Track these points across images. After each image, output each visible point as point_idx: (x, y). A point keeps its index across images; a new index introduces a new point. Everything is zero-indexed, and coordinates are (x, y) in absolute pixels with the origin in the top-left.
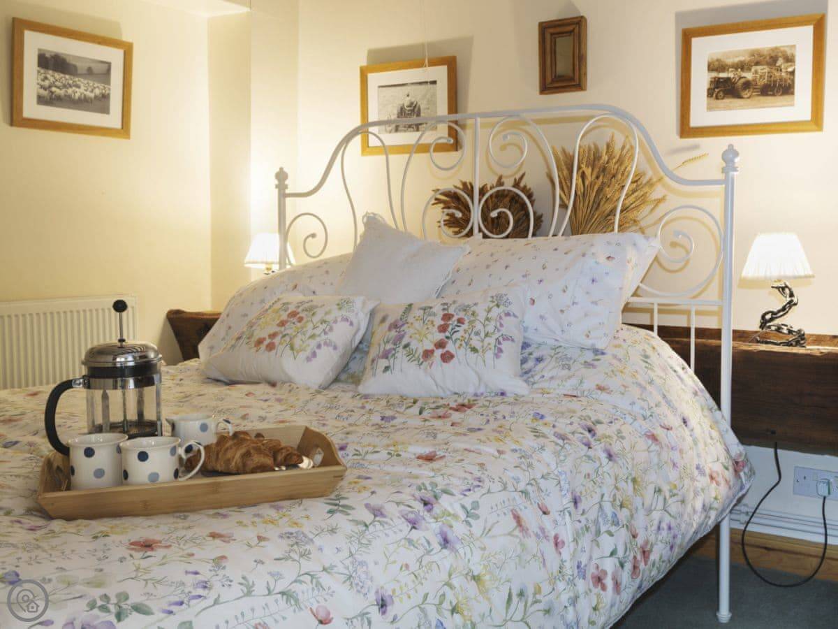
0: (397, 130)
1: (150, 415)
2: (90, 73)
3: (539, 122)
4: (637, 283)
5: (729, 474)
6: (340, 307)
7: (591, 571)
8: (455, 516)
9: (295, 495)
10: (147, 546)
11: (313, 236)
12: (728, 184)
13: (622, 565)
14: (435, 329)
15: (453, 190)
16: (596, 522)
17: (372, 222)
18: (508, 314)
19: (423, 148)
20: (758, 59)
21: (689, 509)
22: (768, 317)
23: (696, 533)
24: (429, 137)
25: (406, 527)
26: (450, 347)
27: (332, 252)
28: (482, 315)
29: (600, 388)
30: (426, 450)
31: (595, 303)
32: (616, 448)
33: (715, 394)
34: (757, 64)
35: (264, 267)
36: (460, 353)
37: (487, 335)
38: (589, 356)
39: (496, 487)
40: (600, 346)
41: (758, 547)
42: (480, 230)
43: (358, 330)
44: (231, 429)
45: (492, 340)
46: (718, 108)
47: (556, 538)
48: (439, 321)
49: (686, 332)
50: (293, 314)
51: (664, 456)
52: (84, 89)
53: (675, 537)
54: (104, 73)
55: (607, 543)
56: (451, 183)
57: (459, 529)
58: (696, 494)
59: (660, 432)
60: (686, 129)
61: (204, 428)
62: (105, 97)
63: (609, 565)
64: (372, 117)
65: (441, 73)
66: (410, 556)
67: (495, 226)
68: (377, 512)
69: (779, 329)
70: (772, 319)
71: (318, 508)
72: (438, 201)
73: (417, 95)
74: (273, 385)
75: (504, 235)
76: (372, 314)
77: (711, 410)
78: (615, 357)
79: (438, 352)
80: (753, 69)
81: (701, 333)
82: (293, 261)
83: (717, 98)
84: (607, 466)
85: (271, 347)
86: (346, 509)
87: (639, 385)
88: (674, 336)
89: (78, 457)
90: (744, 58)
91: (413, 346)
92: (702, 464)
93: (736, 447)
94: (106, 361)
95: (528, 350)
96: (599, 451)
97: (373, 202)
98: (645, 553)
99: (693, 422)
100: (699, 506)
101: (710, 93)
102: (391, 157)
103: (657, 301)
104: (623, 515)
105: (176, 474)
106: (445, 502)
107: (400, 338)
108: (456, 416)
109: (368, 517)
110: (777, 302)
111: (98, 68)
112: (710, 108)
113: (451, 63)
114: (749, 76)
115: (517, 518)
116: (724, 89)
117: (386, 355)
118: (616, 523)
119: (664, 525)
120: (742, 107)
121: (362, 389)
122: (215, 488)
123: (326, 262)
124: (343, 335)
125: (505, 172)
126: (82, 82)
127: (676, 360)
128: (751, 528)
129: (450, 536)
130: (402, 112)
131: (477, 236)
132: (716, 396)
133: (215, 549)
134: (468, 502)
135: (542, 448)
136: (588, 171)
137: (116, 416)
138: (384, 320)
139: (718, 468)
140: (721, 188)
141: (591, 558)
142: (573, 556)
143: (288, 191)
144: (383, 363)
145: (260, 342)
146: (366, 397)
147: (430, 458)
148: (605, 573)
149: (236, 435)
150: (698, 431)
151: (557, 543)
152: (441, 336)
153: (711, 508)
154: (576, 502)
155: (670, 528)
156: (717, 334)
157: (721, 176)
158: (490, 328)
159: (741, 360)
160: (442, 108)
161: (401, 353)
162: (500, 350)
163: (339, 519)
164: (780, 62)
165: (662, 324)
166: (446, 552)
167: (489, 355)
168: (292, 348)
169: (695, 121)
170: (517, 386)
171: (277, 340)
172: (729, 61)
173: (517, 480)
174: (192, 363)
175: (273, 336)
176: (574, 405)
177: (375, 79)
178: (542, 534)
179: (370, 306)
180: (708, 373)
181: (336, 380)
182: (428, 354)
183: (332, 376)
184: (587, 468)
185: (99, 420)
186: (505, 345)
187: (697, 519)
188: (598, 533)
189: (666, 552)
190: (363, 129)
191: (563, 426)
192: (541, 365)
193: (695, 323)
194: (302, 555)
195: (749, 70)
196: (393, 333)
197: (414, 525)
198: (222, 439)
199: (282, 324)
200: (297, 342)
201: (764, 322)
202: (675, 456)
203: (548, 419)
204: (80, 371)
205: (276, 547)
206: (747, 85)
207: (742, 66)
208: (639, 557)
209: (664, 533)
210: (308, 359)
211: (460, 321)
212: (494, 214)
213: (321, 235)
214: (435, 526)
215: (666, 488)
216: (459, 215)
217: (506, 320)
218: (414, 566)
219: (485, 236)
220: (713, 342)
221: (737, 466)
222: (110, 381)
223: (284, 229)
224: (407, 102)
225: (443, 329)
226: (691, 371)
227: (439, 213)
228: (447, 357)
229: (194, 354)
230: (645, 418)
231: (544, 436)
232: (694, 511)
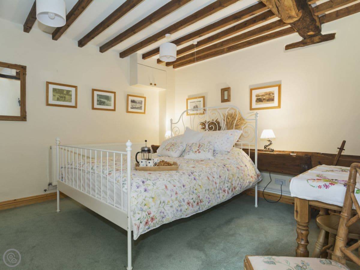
0: (193, 110)
1: (150, 158)
2: (139, 103)
3: (219, 109)
4: (237, 139)
5: (256, 177)
6: (181, 143)
7: (223, 189)
8: (197, 176)
9: (171, 170)
10: (150, 173)
11: (177, 131)
12: (256, 120)
13: (229, 189)
14: (197, 147)
15: (203, 122)
16: (224, 181)
17: (187, 129)
18: (211, 145)
19: (197, 114)
20: (266, 94)
21: (245, 182)
22: (266, 146)
23: (247, 187)
24: (198, 112)
25: (188, 176)
26: (200, 150)
27: (180, 134)
28: (206, 145)
29: (228, 159)
30: (193, 166)
31: (228, 143)
32: (230, 169)
33: (254, 161)
34: (266, 95)
35: (168, 137)
36: (202, 152)
37: (207, 148)
38: (227, 153)
39: (204, 172)
40: (229, 151)
41: (267, 195)
42: (208, 129)
43: (184, 148)
44: (161, 160)
45: (208, 149)
46: (258, 104)
47: (216, 182)
48: (198, 146)
49: (248, 149)
50: (173, 145)
51: (240, 171)
52: (138, 105)
53: (241, 186)
54: (141, 103)
55: (226, 185)
56: (203, 121)
57: (197, 178)
58: (247, 179)
59: (239, 167)
60: (251, 109)
61: (158, 160)
62: (141, 107)
63: (227, 189)
64: (189, 108)
65: (202, 99)
66: (189, 180)
67: (210, 129)
68: (184, 173)
69: (269, 149)
70: (266, 147)
71: (174, 172)
72: (201, 124)
73: (197, 104)
74: (169, 157)
75: (213, 130)
76: (186, 145)
77: (253, 164)
78: (232, 153)
79: (198, 151)
80: (265, 96)
81: (251, 150)
82: (173, 136)
83: (258, 102)
84: (227, 172)
85: (169, 150)
86: (179, 172)
87: (236, 158)
88: (246, 150)
89: (140, 163)
90: (264, 94)
91: (193, 150)
92: (249, 174)
93: (258, 172)
94: (144, 149)
95: (215, 152)
96: (226, 169)
97: (188, 125)
98: (235, 188)
99: (248, 166)
100: (248, 181)
101: (256, 101)
102: (191, 116)
103: (242, 143)
104: (230, 181)
105: (154, 166)
106: (195, 173)
107: (191, 149)
108: (200, 162)
109: (182, 174)
110: (268, 143)
111: (140, 102)
112: (256, 104)
113: (204, 97)
114: (264, 97)
115: (208, 178)
116: (259, 100)
117: (189, 152)
118: (228, 181)
119: (239, 184)
120: (263, 104)
121: (184, 158)
122: (159, 168)
123: (179, 136)
124: (181, 149)
125: (214, 118)
126: (137, 104)
127: (245, 154)
128: (265, 191)
129: (195, 178)
130: (194, 107)
131: (207, 131)
132: (254, 162)
133: (159, 175)
134: (199, 174)
135: (214, 167)
136: (230, 118)
137: (145, 158)
138: (188, 146)
139: (253, 175)
140: (254, 121)
141: (223, 187)
142: (219, 186)
143: (173, 123)
144: (188, 153)
145: (167, 149)
146: (185, 159)
147: (194, 167)
148: (226, 190)
149: (162, 161)
150: (249, 168)
151: (216, 183)
152: (198, 149)
153: (251, 182)
154: (220, 177)
155: (240, 184)
156: (254, 150)
157: (255, 118)
158: (207, 147)
159: (259, 155)
160: (202, 106)
161: (191, 151)
162: (209, 151)
163: (177, 173)
164: (271, 94)
165: (251, 148)
166: (195, 181)
167: (207, 152)
168: (172, 150)
169: (253, 107)
170: (212, 158)
171: (170, 149)
172: (260, 95)
173: (209, 172)
174: (156, 153)
175: (169, 148)
176: (222, 161)
177: (189, 101)
178: (213, 181)
179: (186, 143)
180: (252, 158)
181: (180, 156)
182: (196, 152)
183: (179, 156)
184: (223, 171)
185: (143, 158)
186: (210, 150)
187: (247, 184)
188: (224, 183)
189: (239, 189)
190: (187, 111)
191: (219, 164)
192: (217, 155)
193: (249, 148)
194: (172, 177)
195: (264, 96)
196: (190, 148)
197: (189, 176)
198: (160, 161)
199: (171, 146)
200: (173, 149)
201: (265, 148)
202: (243, 172)
203: (217, 163)
204: (140, 151)
205: (168, 175)
206: (264, 99)
207: (263, 96)
208: (233, 188)
209: (239, 185)
210: (175, 153)
211: (202, 146)
212: (210, 126)
213: (178, 131)
214: (193, 176)
215: (240, 177)
216: (204, 127)
217: (211, 146)
218: (189, 181)
219: (209, 131)
220: (254, 151)
221: (258, 176)
222: (144, 152)
223: (172, 130)
224: (195, 105)
225: (199, 147)
226: (249, 157)
227: (201, 126)
228: (199, 152)
229: (156, 152)
230: (237, 164)
231: (215, 165)
232: (247, 182)
